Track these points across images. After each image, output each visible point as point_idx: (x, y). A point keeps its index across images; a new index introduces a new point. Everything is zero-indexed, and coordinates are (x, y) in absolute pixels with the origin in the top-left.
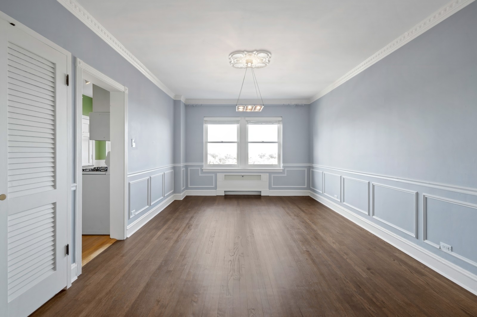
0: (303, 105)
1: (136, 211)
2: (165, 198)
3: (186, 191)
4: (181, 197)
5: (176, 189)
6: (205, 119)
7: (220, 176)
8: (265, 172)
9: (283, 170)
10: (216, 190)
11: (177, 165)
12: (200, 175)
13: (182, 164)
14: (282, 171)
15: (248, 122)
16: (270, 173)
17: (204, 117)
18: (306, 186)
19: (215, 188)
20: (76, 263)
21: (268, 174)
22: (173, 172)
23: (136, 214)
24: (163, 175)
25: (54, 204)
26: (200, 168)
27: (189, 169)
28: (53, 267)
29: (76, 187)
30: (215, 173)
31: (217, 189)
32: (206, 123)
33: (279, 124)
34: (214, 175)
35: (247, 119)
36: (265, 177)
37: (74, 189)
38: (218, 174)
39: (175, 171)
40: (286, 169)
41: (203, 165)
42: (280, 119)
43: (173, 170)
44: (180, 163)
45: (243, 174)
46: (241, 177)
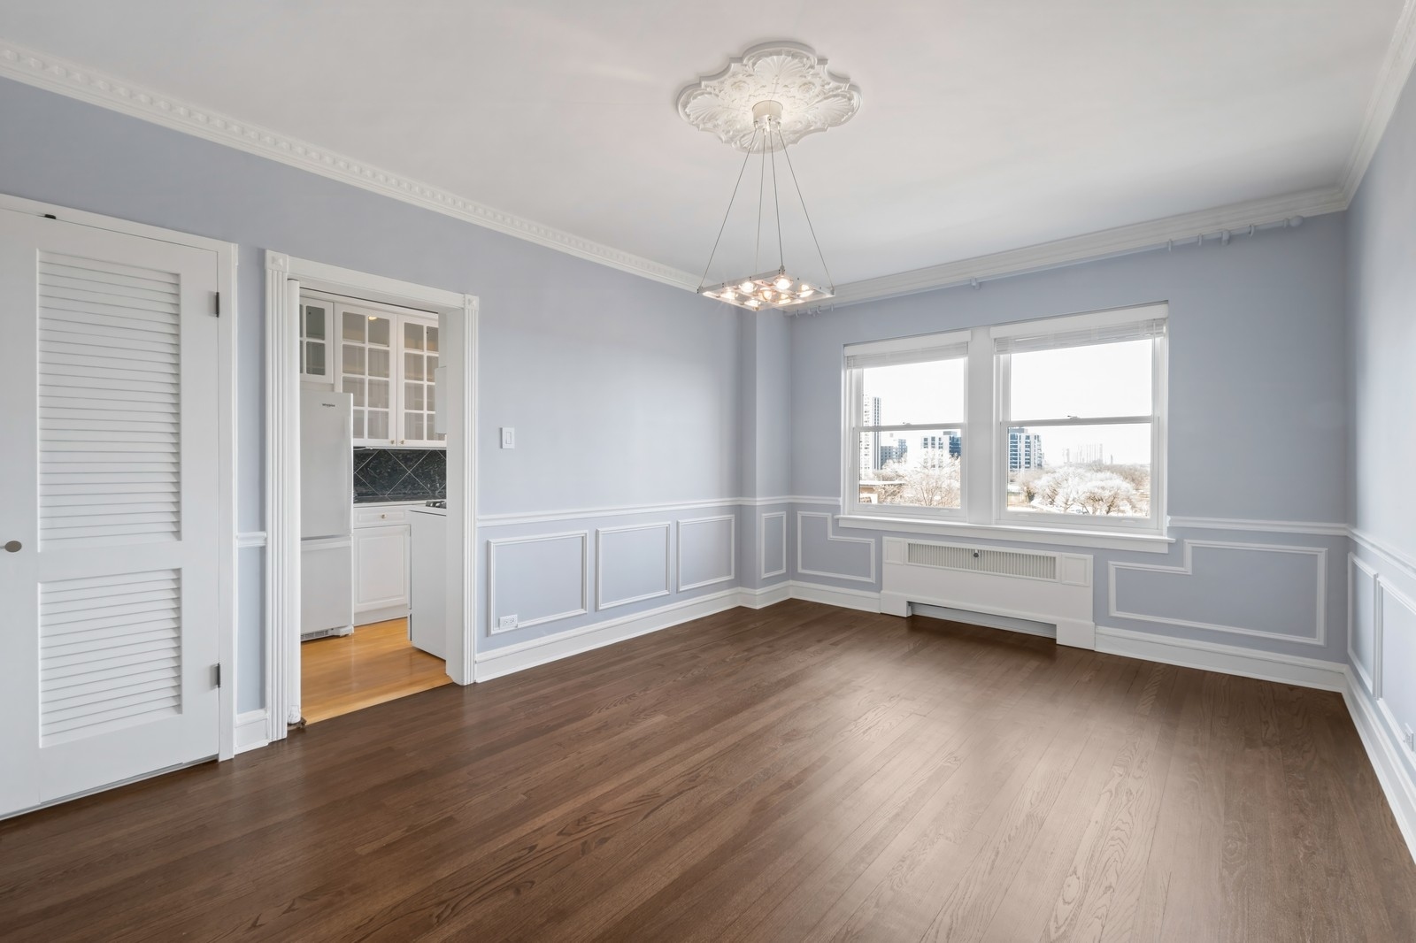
0: (1294, 223)
1: (520, 619)
2: (679, 595)
3: (791, 582)
4: (759, 598)
5: (742, 575)
6: (849, 351)
7: (894, 550)
8: (1074, 547)
9: (1170, 544)
10: (879, 592)
11: (746, 501)
12: (831, 536)
13: (758, 499)
14: (1165, 550)
15: (1004, 345)
16: (1102, 554)
17: (845, 346)
18: (1319, 640)
19: (878, 587)
20: (266, 711)
21: (1090, 557)
22: (733, 523)
23: (519, 627)
24: (667, 529)
25: (178, 571)
26: (830, 514)
27: (800, 514)
28: (174, 703)
29: (266, 539)
30: (878, 533)
31: (882, 589)
32: (849, 366)
33: (1153, 335)
34: (872, 541)
35: (998, 332)
36: (1078, 569)
37: (260, 543)
38: (885, 538)
39: (741, 518)
40: (1189, 544)
41: (839, 506)
42: (1159, 311)
43: (732, 517)
44: (755, 496)
45: (977, 547)
46: (971, 555)
